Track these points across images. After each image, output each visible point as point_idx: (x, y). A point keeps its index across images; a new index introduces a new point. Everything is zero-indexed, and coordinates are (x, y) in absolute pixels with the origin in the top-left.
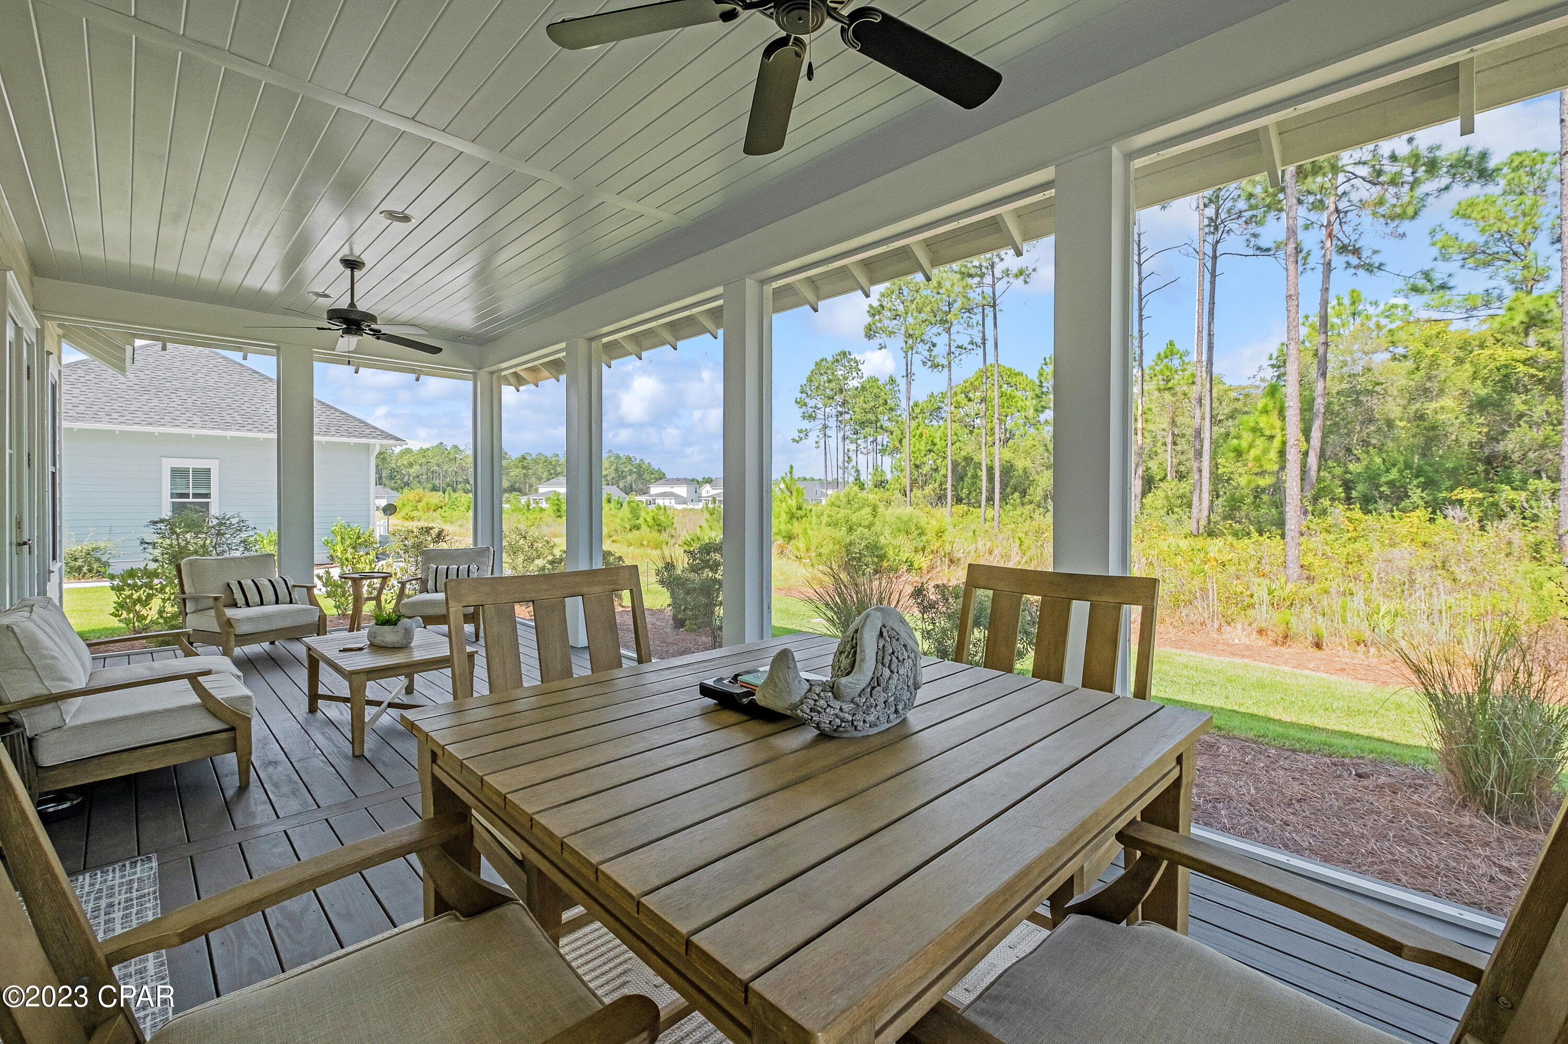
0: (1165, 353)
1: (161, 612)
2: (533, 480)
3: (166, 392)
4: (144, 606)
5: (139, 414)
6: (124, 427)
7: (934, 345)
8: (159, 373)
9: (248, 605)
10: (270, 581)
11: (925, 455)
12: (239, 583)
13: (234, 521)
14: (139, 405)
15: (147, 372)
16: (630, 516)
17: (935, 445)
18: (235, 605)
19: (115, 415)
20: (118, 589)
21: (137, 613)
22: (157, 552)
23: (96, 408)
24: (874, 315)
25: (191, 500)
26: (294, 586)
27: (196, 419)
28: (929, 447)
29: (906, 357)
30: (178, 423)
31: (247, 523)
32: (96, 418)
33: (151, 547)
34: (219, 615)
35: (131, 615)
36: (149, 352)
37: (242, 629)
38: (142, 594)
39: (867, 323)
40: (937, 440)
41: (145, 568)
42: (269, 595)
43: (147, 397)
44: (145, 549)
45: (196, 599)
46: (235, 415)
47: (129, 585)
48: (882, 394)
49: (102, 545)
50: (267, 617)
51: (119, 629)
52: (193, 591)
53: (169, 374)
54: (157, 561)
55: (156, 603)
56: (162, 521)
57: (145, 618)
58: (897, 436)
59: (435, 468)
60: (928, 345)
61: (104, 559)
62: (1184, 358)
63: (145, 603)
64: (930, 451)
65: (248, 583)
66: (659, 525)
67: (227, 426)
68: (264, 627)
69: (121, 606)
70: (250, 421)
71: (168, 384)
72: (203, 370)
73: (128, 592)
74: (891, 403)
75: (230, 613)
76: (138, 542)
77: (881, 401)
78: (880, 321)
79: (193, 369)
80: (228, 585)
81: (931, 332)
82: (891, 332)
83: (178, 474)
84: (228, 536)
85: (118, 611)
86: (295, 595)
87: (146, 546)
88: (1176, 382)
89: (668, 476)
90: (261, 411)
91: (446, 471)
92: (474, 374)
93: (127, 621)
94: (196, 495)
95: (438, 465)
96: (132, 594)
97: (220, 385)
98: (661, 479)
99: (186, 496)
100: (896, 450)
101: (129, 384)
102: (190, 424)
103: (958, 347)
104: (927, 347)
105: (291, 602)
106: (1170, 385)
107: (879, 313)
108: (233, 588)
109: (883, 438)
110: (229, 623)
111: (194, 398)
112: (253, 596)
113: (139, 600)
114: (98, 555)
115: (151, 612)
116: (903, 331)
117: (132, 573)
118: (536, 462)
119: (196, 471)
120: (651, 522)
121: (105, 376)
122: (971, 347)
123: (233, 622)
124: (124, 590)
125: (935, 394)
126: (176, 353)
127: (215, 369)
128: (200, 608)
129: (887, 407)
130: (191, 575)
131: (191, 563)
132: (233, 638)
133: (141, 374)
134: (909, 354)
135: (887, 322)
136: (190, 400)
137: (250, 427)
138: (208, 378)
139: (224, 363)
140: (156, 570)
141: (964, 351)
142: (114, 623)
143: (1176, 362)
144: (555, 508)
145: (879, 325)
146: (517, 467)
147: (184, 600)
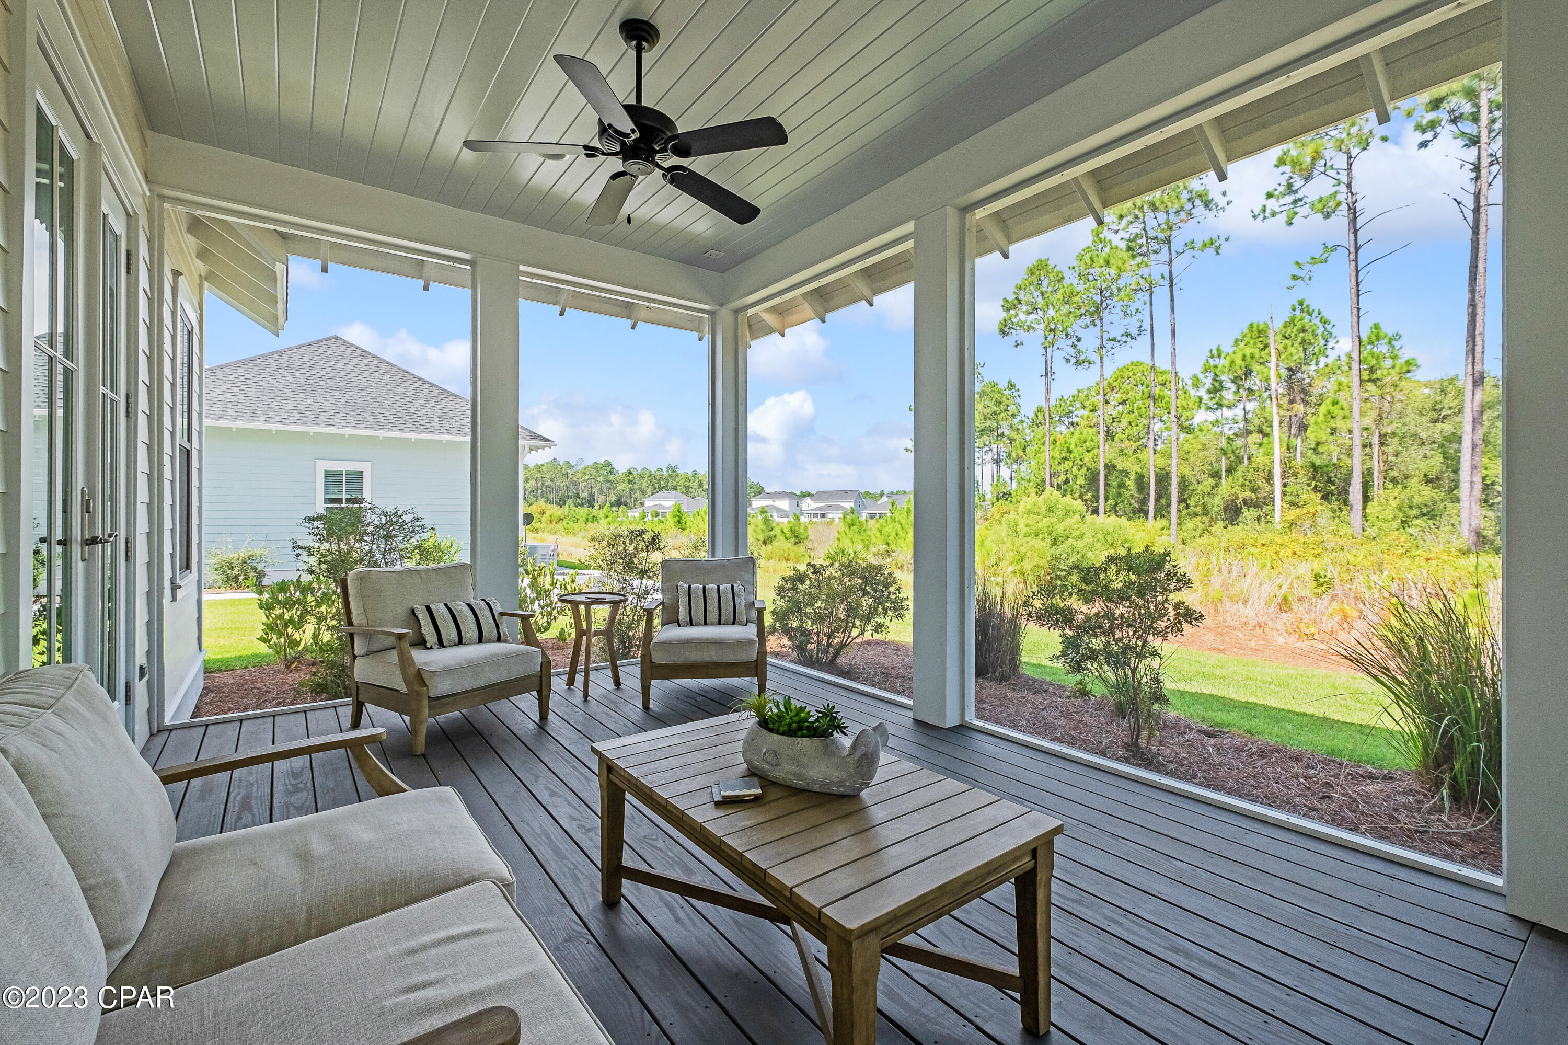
0: (1370, 338)
1: (315, 637)
2: (638, 494)
3: (320, 391)
4: (297, 629)
5: (295, 413)
6: (280, 427)
7: (1079, 340)
8: (314, 372)
9: (441, 644)
10: (469, 605)
11: (1060, 464)
12: (428, 608)
13: (408, 518)
14: (295, 403)
15: (303, 371)
16: (764, 528)
17: (1070, 452)
18: (421, 643)
19: (272, 414)
20: (267, 607)
21: (289, 636)
22: (313, 560)
23: (254, 407)
24: (1008, 310)
25: (344, 505)
26: (502, 614)
27: (350, 418)
28: (1064, 455)
29: (1045, 355)
30: (332, 422)
31: (423, 522)
32: (254, 417)
33: (305, 553)
34: (405, 662)
35: (282, 640)
36: (305, 352)
37: (440, 687)
38: (295, 613)
39: (1001, 318)
40: (1072, 447)
41: (298, 581)
42: (470, 630)
43: (302, 396)
44: (298, 555)
45: (369, 636)
46: (387, 414)
47: (279, 602)
48: (1004, 399)
49: (258, 552)
50: (474, 666)
51: (266, 656)
52: (364, 622)
53: (323, 373)
54: (312, 572)
55: (309, 628)
56: (319, 518)
57: (298, 644)
58: (1020, 443)
59: (550, 483)
60: (1073, 340)
61: (260, 567)
62: (1394, 343)
63: (299, 625)
64: (1065, 458)
65: (439, 609)
66: (796, 537)
67: (381, 426)
68: (469, 683)
69: (270, 628)
70: (402, 421)
71: (323, 383)
72: (356, 370)
73: (278, 611)
74: (1012, 408)
75: (420, 657)
76: (290, 545)
77: (1002, 407)
78: (1017, 315)
79: (347, 369)
80: (413, 612)
81: (1076, 327)
82: (1029, 327)
83: (331, 477)
84: (399, 539)
85: (267, 634)
86: (504, 629)
87: (300, 551)
88: (1385, 372)
89: (767, 490)
90: (412, 410)
91: (559, 486)
92: (712, 313)
93: (277, 648)
94: (348, 500)
95: (552, 480)
96: (283, 613)
97: (373, 384)
98: (760, 493)
99: (339, 501)
100: (1018, 460)
101: (286, 383)
102: (344, 423)
103: (1109, 340)
104: (1070, 342)
105: (499, 639)
106: (1374, 377)
107: (1015, 307)
108: (420, 617)
109: (1002, 446)
110: (419, 678)
111: (348, 397)
112: (449, 633)
113: (291, 621)
114: (254, 563)
115: (305, 636)
116: (1042, 326)
117: (283, 587)
118: (641, 477)
119: (349, 474)
120: (788, 534)
121: (263, 375)
122: (1125, 338)
123: (425, 676)
124: (274, 608)
125: (1065, 397)
126: (330, 352)
127: (367, 368)
128: (375, 647)
129: (1010, 413)
130: (361, 596)
131: (361, 577)
132: (426, 702)
133: (297, 373)
134: (1049, 350)
135: (1022, 316)
136: (343, 399)
137: (402, 427)
138: (360, 377)
139: (376, 362)
140: (310, 583)
141: (1117, 344)
142: (263, 649)
143: (1383, 348)
144: (676, 519)
145: (1015, 320)
146: (624, 481)
147: (351, 635)
